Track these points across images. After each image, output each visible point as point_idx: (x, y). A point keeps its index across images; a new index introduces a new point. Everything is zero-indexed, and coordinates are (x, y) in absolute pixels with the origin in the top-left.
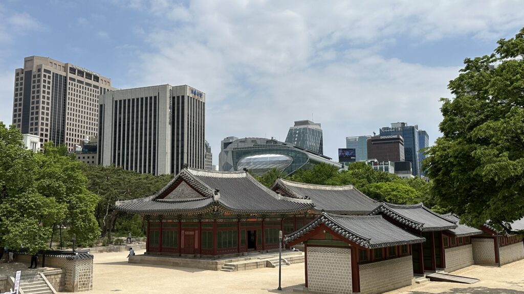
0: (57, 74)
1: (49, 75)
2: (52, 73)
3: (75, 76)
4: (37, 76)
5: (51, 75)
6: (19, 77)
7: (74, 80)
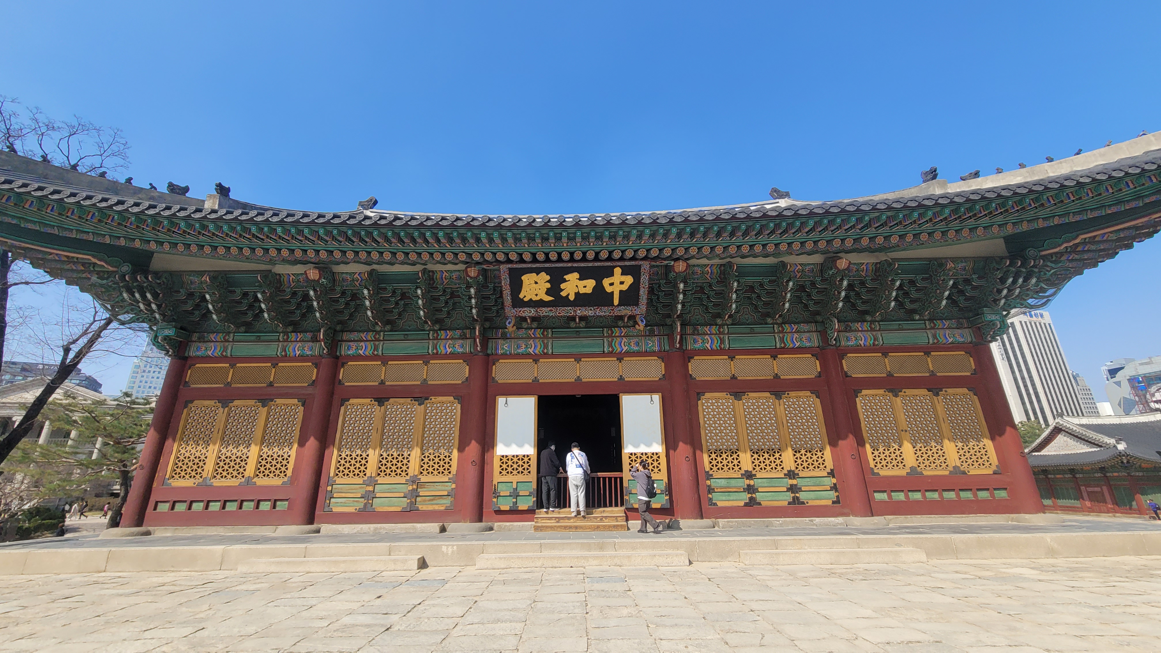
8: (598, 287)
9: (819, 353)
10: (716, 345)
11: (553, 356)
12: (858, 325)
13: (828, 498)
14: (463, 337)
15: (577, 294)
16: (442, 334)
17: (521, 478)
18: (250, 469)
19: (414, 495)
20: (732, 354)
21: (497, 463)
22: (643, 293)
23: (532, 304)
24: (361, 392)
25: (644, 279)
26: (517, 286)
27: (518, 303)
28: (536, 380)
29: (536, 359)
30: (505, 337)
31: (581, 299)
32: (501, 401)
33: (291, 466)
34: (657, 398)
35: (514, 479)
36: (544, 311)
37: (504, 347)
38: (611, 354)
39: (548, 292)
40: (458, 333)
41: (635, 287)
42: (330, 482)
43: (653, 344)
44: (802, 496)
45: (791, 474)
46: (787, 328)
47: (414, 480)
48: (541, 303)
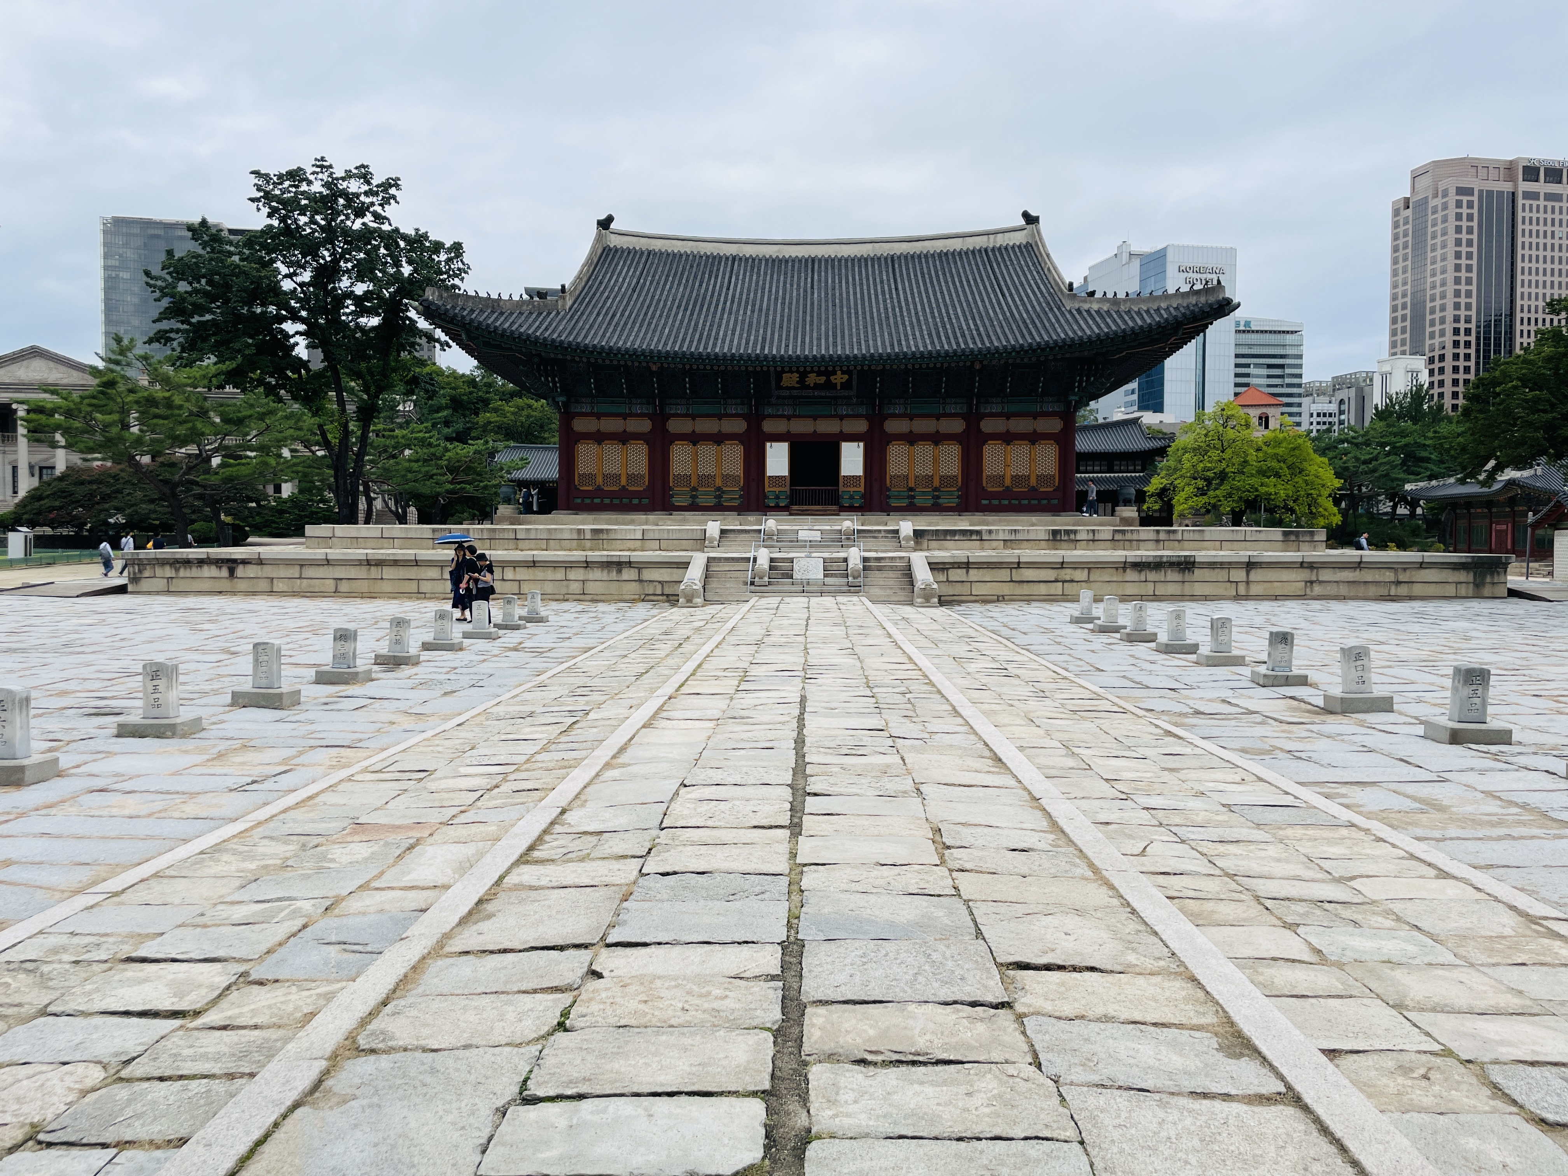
0: (1490, 193)
1: (1469, 198)
2: (1476, 193)
3: (1541, 187)
4: (1440, 208)
5: (1475, 198)
6: (1401, 219)
7: (1534, 196)
8: (828, 380)
9: (965, 417)
10: (902, 411)
11: (799, 416)
12: (994, 400)
13: (954, 502)
14: (742, 404)
15: (815, 384)
16: (729, 401)
17: (780, 489)
18: (623, 481)
19: (720, 497)
20: (911, 418)
21: (766, 481)
22: (854, 383)
23: (787, 388)
24: (682, 437)
25: (855, 376)
26: (779, 378)
27: (779, 387)
28: (789, 431)
29: (789, 418)
30: (769, 404)
31: (817, 386)
32: (768, 444)
33: (647, 479)
34: (862, 444)
35: (777, 489)
36: (795, 393)
37: (769, 411)
38: (835, 416)
39: (798, 382)
40: (739, 401)
41: (849, 381)
42: (671, 489)
43: (862, 410)
44: (941, 501)
45: (936, 489)
46: (948, 400)
47: (719, 489)
48: (793, 388)
